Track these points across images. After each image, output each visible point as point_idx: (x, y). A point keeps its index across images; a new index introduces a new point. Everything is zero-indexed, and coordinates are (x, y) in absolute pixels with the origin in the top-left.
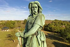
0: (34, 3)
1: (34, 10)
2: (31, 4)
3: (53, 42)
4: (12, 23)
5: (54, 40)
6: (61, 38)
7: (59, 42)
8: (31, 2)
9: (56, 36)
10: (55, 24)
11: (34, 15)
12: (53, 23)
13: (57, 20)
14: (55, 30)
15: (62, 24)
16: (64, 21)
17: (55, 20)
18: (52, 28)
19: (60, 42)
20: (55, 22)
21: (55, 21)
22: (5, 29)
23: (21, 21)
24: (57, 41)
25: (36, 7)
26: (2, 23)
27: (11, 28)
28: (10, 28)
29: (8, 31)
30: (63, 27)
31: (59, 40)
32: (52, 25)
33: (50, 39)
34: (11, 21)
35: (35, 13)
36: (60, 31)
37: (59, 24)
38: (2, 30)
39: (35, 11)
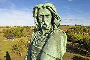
0: (43, 8)
1: (43, 21)
2: (36, 10)
3: (74, 57)
4: (20, 29)
5: (75, 54)
6: (84, 50)
7: (81, 56)
8: (36, 6)
9: (77, 48)
10: (75, 31)
11: (43, 30)
12: (73, 29)
13: (77, 26)
14: (75, 38)
15: (85, 30)
16: (87, 27)
17: (76, 25)
18: (71, 36)
19: (84, 57)
20: (75, 29)
21: (75, 27)
22: (11, 38)
23: (31, 27)
24: (78, 55)
25: (47, 16)
26: (8, 30)
27: (19, 37)
28: (17, 36)
29: (13, 40)
30: (86, 34)
31: (82, 53)
32: (71, 32)
33: (69, 52)
34: (19, 26)
35: (45, 27)
36: (82, 41)
37: (80, 31)
38: (7, 39)
39: (45, 24)
